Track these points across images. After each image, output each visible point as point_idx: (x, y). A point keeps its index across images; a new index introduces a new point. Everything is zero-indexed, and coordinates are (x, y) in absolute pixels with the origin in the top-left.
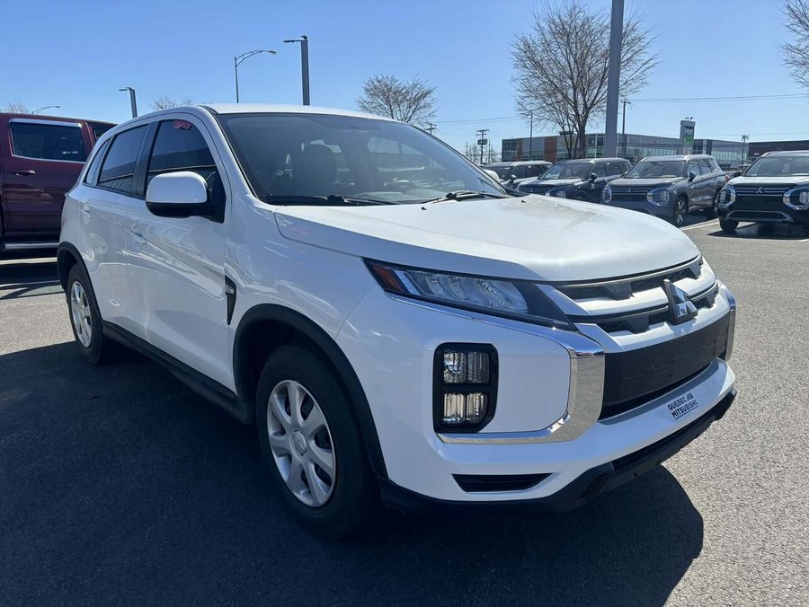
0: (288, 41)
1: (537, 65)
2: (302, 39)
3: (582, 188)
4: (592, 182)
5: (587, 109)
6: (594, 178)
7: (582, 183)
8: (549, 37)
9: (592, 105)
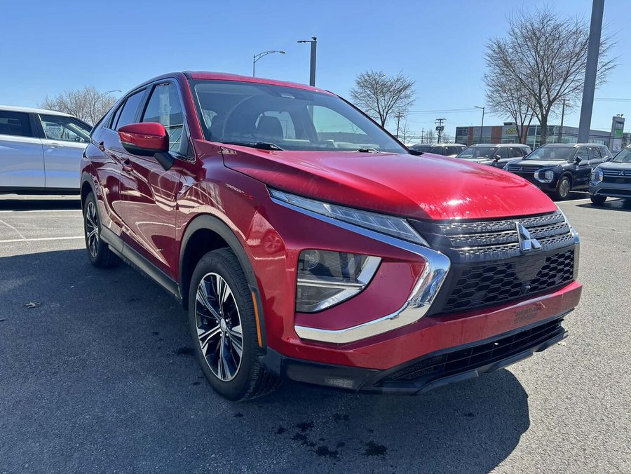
0: (301, 42)
1: (507, 64)
2: (313, 40)
3: (568, 169)
4: (577, 164)
5: (550, 103)
6: (578, 160)
7: (568, 165)
8: (520, 40)
9: (554, 99)
